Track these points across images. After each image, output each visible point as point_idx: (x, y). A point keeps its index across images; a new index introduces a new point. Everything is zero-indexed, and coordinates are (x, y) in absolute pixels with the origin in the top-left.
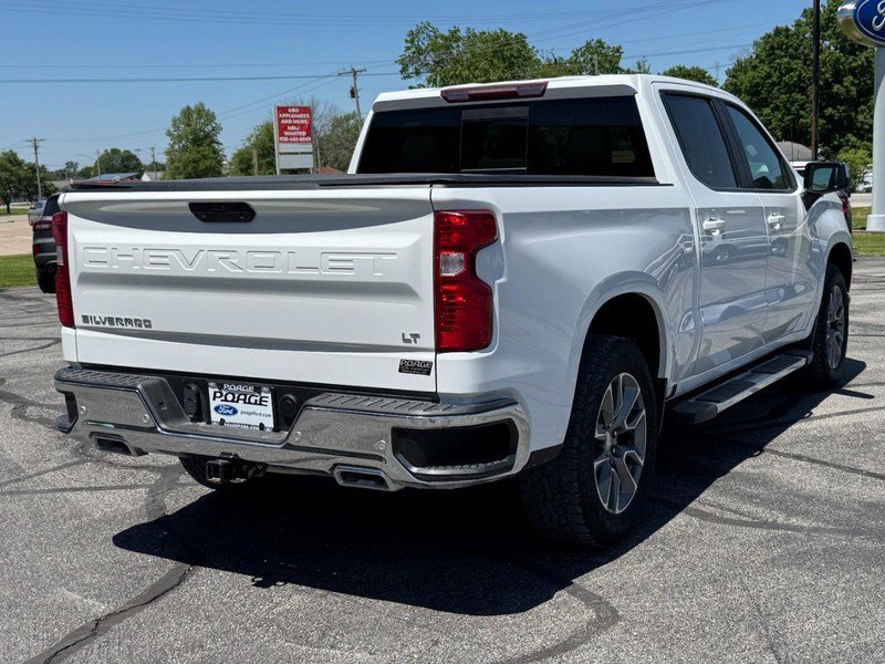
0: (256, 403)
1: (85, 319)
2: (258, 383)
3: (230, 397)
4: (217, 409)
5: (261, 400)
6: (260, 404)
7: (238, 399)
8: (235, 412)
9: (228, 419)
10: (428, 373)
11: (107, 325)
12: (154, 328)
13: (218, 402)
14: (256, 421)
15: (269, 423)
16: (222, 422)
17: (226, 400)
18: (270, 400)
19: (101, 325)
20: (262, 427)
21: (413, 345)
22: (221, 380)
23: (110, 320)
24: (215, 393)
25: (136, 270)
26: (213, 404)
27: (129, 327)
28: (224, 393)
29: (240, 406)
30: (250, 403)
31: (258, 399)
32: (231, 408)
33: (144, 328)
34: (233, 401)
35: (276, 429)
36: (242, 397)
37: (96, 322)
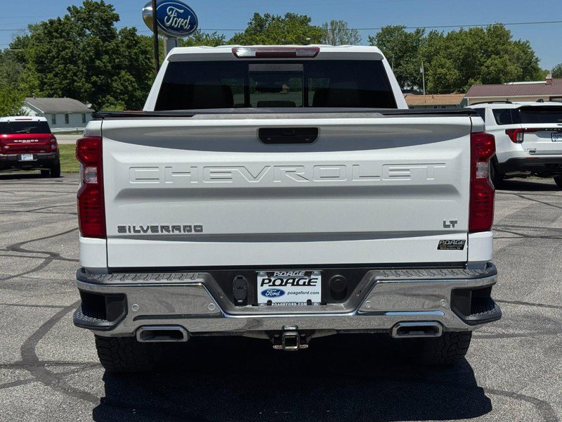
0: (304, 284)
1: (122, 229)
2: (308, 269)
3: (278, 282)
4: (264, 293)
5: (310, 281)
6: (309, 285)
7: (286, 283)
8: (282, 293)
9: (274, 300)
10: (462, 248)
11: (149, 232)
12: (205, 232)
13: (266, 287)
14: (304, 298)
15: (317, 299)
16: (269, 303)
17: (274, 285)
18: (319, 280)
19: (142, 233)
20: (309, 302)
21: (451, 228)
22: (270, 269)
23: (154, 229)
24: (264, 280)
25: (194, 184)
26: (260, 289)
27: (176, 232)
28: (273, 279)
29: (286, 289)
30: (298, 284)
31: (307, 281)
32: (278, 291)
33: (193, 232)
34: (281, 285)
35: (324, 303)
36: (291, 281)
37: (135, 231)
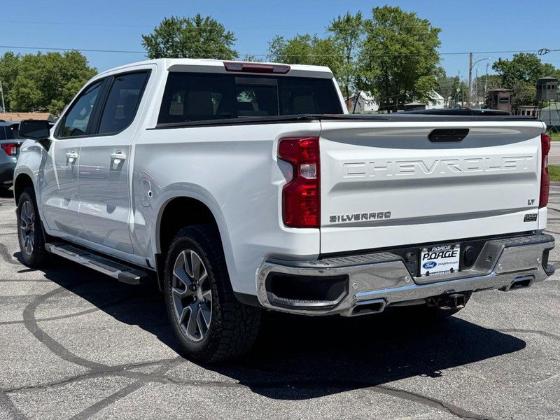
0: (449, 256)
1: (333, 219)
2: (452, 243)
3: (433, 256)
4: (424, 266)
5: (452, 253)
6: (452, 256)
7: (438, 256)
8: (435, 264)
9: (431, 271)
10: (536, 220)
11: (353, 221)
12: (392, 217)
13: (426, 261)
14: (448, 268)
15: (456, 267)
16: (428, 274)
17: (431, 258)
18: (458, 253)
19: (348, 221)
20: (452, 270)
21: (532, 206)
22: (430, 245)
23: (357, 217)
24: (425, 255)
25: (389, 177)
26: (423, 263)
27: (372, 219)
28: (430, 254)
29: (438, 261)
30: (445, 257)
31: (451, 253)
32: (433, 263)
33: (384, 218)
34: (435, 258)
35: (460, 270)
36: (441, 254)
37: (343, 220)
